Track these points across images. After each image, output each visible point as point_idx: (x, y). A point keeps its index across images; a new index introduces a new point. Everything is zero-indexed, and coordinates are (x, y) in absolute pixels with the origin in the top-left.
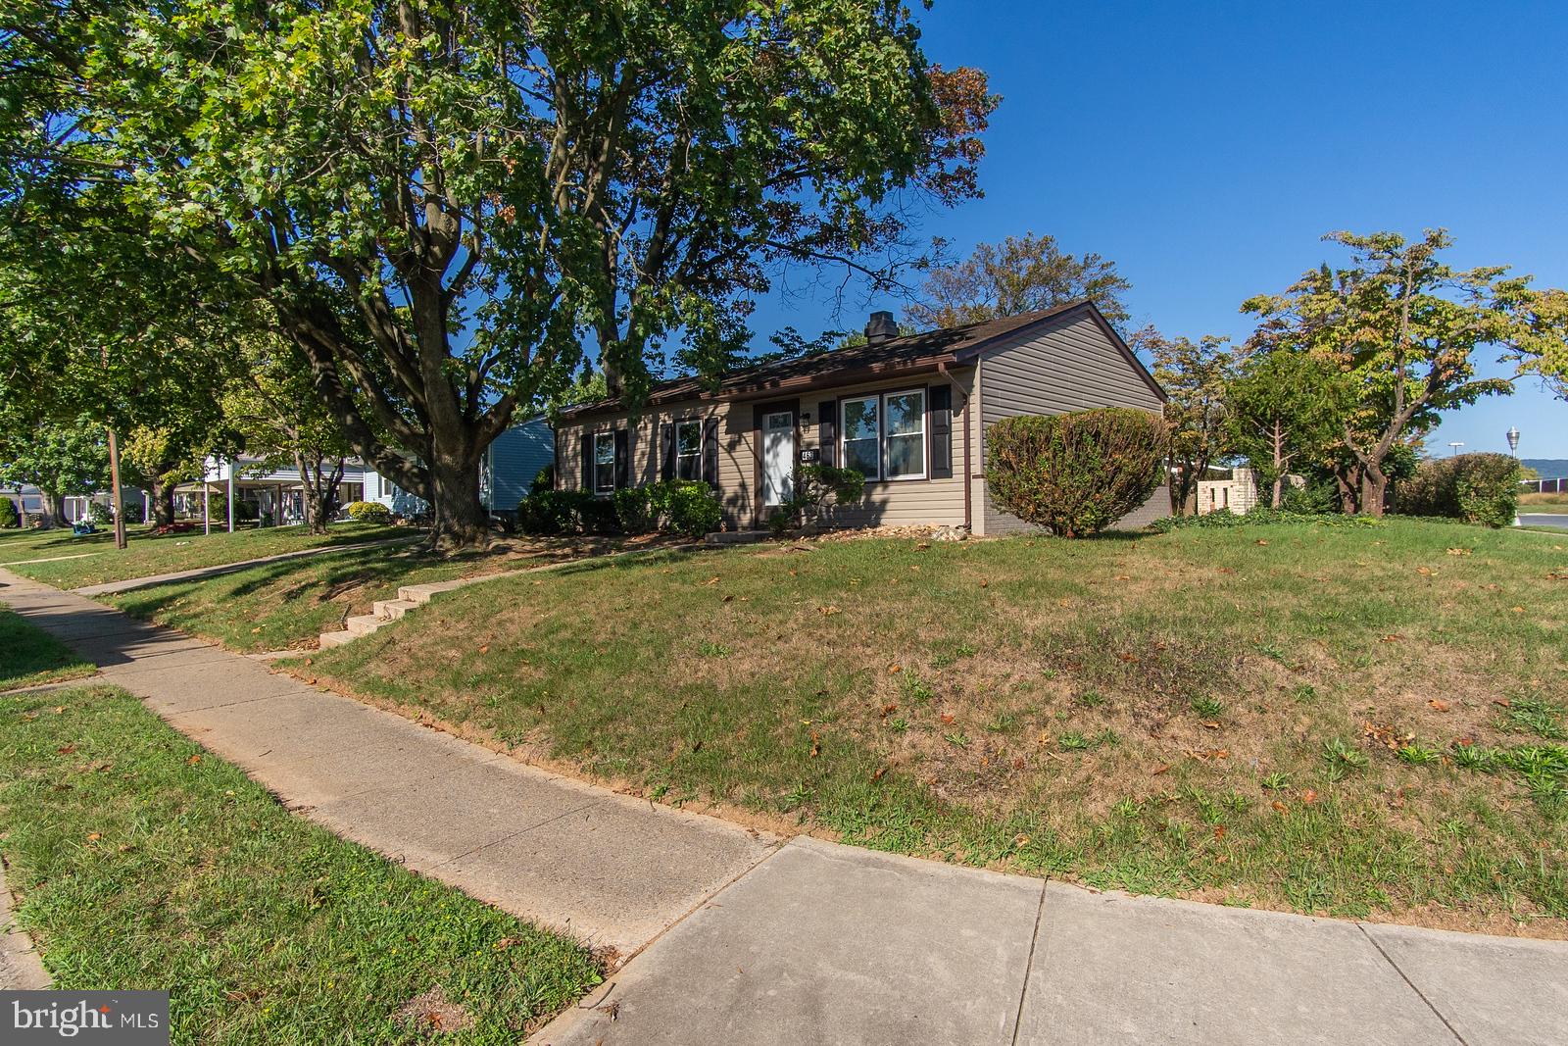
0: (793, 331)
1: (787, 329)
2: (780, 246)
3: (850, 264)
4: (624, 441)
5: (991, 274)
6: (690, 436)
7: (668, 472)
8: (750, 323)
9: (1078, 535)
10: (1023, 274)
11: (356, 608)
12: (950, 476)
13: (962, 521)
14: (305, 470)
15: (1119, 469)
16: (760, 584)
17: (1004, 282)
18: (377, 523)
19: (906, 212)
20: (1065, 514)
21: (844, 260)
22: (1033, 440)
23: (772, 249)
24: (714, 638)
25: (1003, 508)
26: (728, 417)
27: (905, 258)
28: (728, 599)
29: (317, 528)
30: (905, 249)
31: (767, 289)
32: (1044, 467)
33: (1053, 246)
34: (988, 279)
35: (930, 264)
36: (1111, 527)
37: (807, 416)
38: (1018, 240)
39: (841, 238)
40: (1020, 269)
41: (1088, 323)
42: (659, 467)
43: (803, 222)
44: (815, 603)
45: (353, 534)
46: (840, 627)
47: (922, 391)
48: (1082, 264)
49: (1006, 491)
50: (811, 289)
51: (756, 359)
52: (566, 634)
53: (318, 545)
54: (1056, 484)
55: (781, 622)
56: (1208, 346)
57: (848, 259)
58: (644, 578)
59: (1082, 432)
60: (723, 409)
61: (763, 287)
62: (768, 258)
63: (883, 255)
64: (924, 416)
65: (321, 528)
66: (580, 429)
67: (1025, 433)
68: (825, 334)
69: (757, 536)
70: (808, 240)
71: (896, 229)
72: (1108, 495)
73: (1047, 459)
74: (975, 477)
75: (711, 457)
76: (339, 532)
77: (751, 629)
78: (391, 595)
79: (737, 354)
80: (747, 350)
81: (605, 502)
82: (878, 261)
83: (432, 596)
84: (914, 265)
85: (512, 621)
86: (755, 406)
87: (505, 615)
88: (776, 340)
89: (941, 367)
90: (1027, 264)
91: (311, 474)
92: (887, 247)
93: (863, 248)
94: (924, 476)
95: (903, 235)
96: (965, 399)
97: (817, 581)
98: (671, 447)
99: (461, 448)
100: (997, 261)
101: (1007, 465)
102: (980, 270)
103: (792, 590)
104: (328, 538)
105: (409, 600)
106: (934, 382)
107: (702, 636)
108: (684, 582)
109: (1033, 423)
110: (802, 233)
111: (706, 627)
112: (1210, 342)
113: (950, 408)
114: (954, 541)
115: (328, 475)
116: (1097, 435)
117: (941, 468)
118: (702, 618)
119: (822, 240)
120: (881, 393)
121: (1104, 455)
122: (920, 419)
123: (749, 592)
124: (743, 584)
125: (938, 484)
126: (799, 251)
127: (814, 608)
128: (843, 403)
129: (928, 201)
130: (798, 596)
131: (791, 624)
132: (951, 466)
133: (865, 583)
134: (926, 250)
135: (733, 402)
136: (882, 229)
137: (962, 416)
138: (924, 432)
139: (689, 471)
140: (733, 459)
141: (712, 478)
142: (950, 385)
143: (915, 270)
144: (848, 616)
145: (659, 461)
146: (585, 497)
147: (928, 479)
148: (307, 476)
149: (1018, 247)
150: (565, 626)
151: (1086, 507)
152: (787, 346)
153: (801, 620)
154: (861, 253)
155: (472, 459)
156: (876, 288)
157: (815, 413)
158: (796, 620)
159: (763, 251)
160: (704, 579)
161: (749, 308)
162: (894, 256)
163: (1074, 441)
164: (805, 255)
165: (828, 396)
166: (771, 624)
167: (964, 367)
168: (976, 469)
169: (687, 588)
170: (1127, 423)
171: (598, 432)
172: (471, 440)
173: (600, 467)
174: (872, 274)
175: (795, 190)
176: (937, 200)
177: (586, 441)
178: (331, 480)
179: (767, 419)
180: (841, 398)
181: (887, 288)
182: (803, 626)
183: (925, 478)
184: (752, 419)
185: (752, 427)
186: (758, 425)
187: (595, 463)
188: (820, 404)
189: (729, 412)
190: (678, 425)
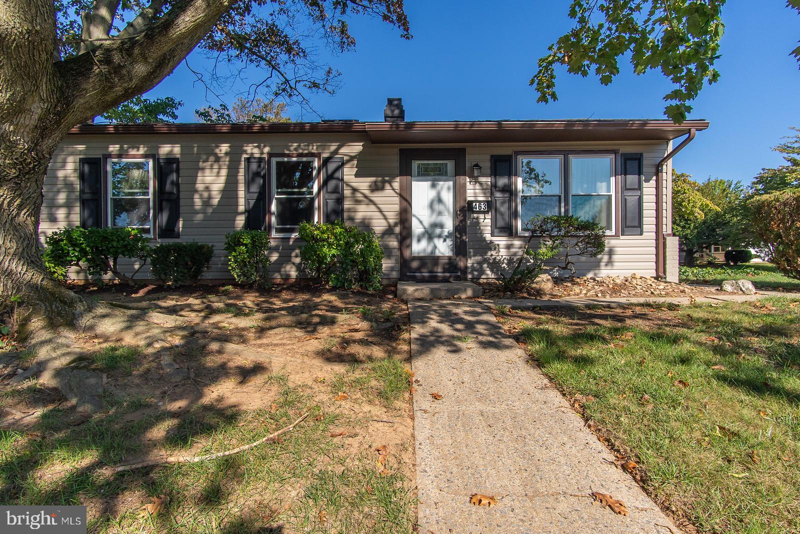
7: (256, 214)
12: (639, 232)
13: (653, 273)
37: (476, 168)
42: (241, 208)
47: (611, 156)
60: (353, 149)
64: (613, 179)
66: (76, 149)
74: (667, 235)
75: (333, 201)
86: (402, 152)
94: (613, 232)
96: (657, 166)
98: (261, 186)
106: (626, 149)
113: (640, 173)
117: (631, 226)
120: (566, 154)
122: (609, 182)
125: (629, 240)
128: (522, 158)
132: (642, 224)
137: (653, 182)
138: (613, 193)
140: (374, 204)
142: (641, 154)
147: (617, 235)
157: (486, 165)
165: (503, 149)
168: (667, 228)
171: (120, 157)
177: (91, 165)
180: (518, 153)
183: (614, 234)
184: (397, 164)
185: (398, 171)
186: (405, 171)
187: (110, 196)
188: (492, 156)
189: (361, 154)
190: (274, 160)
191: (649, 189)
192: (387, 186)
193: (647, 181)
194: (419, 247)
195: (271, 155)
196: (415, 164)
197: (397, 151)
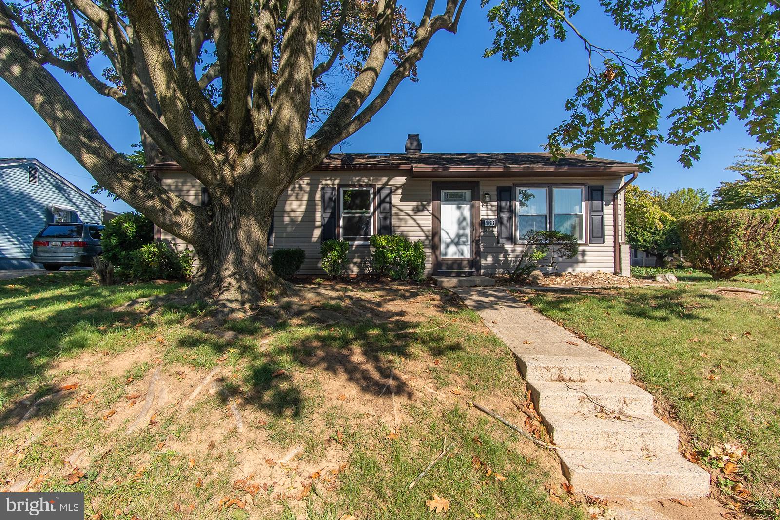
6: (357, 201)
12: (602, 241)
13: (612, 270)
26: (404, 187)
37: (486, 195)
42: (318, 223)
47: (582, 188)
60: (398, 181)
64: (583, 204)
74: (622, 243)
86: (434, 183)
96: (616, 195)
98: (334, 207)
113: (602, 199)
117: (596, 237)
120: (550, 186)
122: (580, 206)
125: (595, 247)
128: (517, 189)
132: (603, 236)
135: (416, 176)
137: (611, 206)
138: (583, 213)
140: (415, 221)
142: (602, 187)
145: (318, 219)
147: (587, 244)
157: (494, 193)
165: (506, 182)
168: (622, 238)
180: (516, 185)
183: (584, 242)
184: (430, 193)
185: (431, 198)
186: (436, 197)
188: (498, 187)
189: (404, 185)
190: (342, 189)
191: (608, 211)
192: (425, 208)
193: (607, 205)
195: (340, 186)
196: (443, 192)
197: (430, 183)
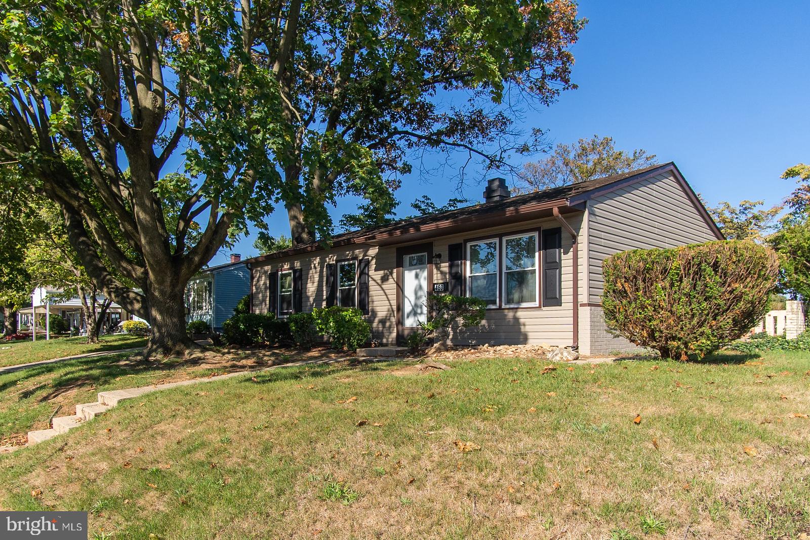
0: (429, 199)
1: (424, 197)
2: (420, 137)
3: (471, 149)
4: (300, 278)
5: (567, 165)
6: (348, 274)
7: (331, 300)
8: (397, 195)
9: (693, 359)
10: (590, 165)
11: (65, 409)
12: (559, 303)
13: (571, 343)
14: (84, 298)
15: (738, 298)
16: (394, 406)
17: (577, 171)
18: (137, 335)
19: (514, 109)
20: (680, 339)
21: (466, 147)
22: (648, 270)
23: (414, 139)
24: (341, 474)
25: (618, 332)
26: (377, 256)
27: (512, 145)
28: (361, 424)
29: (92, 339)
30: (512, 138)
31: (409, 171)
32: (661, 297)
33: (612, 144)
34: (565, 169)
35: (530, 149)
36: (722, 351)
37: (439, 256)
38: (588, 140)
39: (463, 130)
40: (588, 161)
41: (671, 181)
42: (325, 297)
43: (436, 120)
44: (450, 433)
45: (116, 343)
46: (481, 470)
47: (536, 235)
48: (632, 158)
49: (621, 317)
50: (442, 168)
51: (401, 220)
52: (200, 456)
53: (91, 351)
54: (671, 311)
55: (414, 458)
56: (745, 209)
57: (470, 146)
58: (290, 394)
59: (700, 263)
60: (373, 252)
61: (407, 169)
62: (410, 145)
63: (496, 143)
64: (537, 254)
65: (95, 339)
66: (268, 268)
67: (641, 264)
68: (450, 200)
69: (397, 352)
70: (439, 133)
71: (505, 123)
72: (726, 321)
73: (664, 288)
74: (582, 305)
75: (364, 289)
76: (107, 342)
77: (381, 466)
78: (92, 398)
79: (387, 216)
80: (395, 214)
81: (283, 322)
82: (492, 149)
83: (119, 402)
84: (518, 150)
85: (163, 434)
86: (398, 249)
87: (162, 427)
88: (416, 206)
89: (556, 211)
90: (593, 157)
91: (89, 301)
92: (498, 138)
93: (480, 139)
94: (537, 304)
95: (510, 128)
96: (574, 238)
97: (451, 406)
98: (333, 282)
99: (168, 280)
100: (571, 156)
101: (623, 294)
102: (560, 163)
103: (425, 415)
104: (98, 346)
105: (104, 404)
106: (547, 225)
107: (328, 471)
108: (324, 400)
109: (649, 255)
110: (437, 127)
111: (335, 460)
112: (747, 205)
113: (560, 247)
114: (568, 360)
115: (101, 302)
116: (715, 266)
117: (551, 298)
118: (332, 446)
119: (450, 132)
120: (500, 236)
121: (723, 284)
122: (534, 257)
123: (383, 415)
124: (378, 406)
125: (550, 311)
126: (434, 140)
127: (450, 440)
128: (469, 245)
129: (530, 101)
130: (432, 424)
131: (425, 463)
132: (560, 295)
133: (502, 410)
134: (527, 138)
135: (382, 245)
136: (493, 124)
137: (571, 254)
138: (537, 267)
139: (347, 299)
140: (383, 290)
141: (364, 306)
142: (560, 228)
143: (519, 154)
144: (488, 455)
145: (325, 292)
146: (269, 319)
147: (540, 307)
148: (86, 303)
149: (587, 146)
150: (203, 445)
151: (702, 334)
152: (423, 210)
153: (436, 458)
154: (479, 142)
155: (177, 289)
156: (489, 167)
157: (445, 253)
158: (430, 456)
159: (407, 141)
160: (343, 398)
161: (398, 185)
162: (503, 143)
163: (691, 271)
164: (436, 143)
165: (457, 239)
166: (404, 462)
167: (574, 213)
168: (583, 298)
169: (328, 408)
170: (747, 255)
171: (281, 271)
172: (176, 274)
173: (283, 297)
174: (487, 157)
175: (431, 94)
176: (537, 101)
177: (273, 277)
178: (103, 305)
179: (407, 258)
180: (466, 241)
181: (498, 167)
182: (440, 464)
183: (538, 306)
184: (395, 260)
185: (395, 265)
186: (400, 264)
187: (279, 294)
188: (449, 246)
189: (377, 254)
190: (339, 264)
191: (566, 261)
192: (390, 277)
193: (566, 253)
194: (409, 322)
195: (337, 261)
197: (394, 250)
